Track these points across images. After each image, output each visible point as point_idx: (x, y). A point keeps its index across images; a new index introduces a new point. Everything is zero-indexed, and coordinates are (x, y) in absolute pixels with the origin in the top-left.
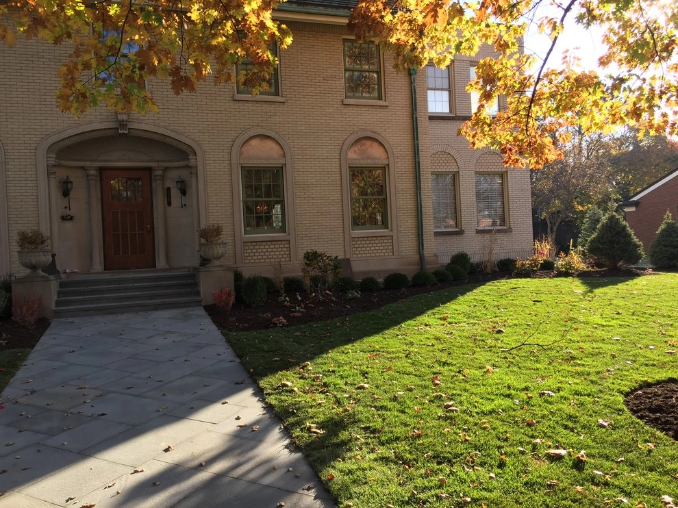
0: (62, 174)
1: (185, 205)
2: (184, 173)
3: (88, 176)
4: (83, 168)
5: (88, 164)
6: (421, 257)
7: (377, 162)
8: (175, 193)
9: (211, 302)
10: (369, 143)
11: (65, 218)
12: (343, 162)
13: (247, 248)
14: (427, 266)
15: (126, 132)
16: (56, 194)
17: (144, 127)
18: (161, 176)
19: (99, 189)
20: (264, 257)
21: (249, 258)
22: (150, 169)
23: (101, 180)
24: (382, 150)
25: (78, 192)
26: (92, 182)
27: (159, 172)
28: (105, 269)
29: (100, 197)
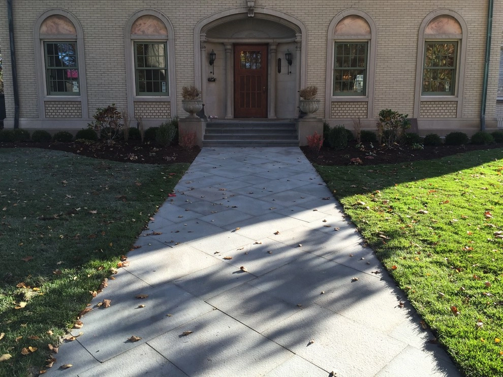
0: (210, 48)
1: (290, 72)
2: (291, 48)
3: (226, 50)
4: (223, 44)
5: (226, 41)
6: (482, 120)
7: (451, 37)
8: (284, 63)
9: (305, 143)
10: (445, 20)
11: (211, 80)
12: (420, 36)
13: (334, 106)
14: (486, 129)
15: (253, 15)
16: (205, 62)
17: (265, 11)
18: (275, 49)
19: (233, 60)
20: (347, 114)
21: (334, 114)
22: (267, 45)
23: (234, 53)
24: (457, 26)
25: (219, 62)
26: (228, 54)
27: (273, 47)
28: (234, 118)
29: (233, 65)
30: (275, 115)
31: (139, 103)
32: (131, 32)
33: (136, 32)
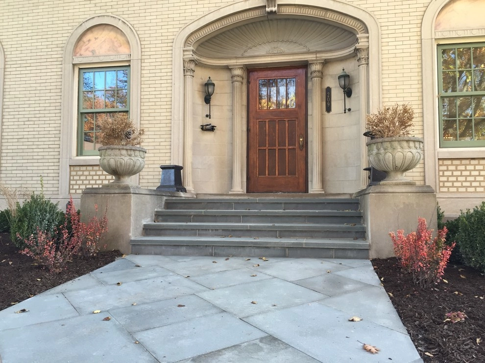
0: (203, 75)
1: (349, 110)
2: (349, 67)
3: (232, 77)
4: (227, 68)
5: (232, 62)
8: (337, 95)
9: (387, 251)
11: (206, 128)
13: (444, 168)
15: (274, 9)
18: (319, 71)
20: (474, 184)
21: (447, 184)
22: (305, 65)
23: (248, 82)
25: (221, 98)
26: (237, 84)
27: (316, 67)
28: (248, 191)
29: (245, 103)
30: (323, 188)
31: (77, 168)
32: (75, 52)
33: (82, 52)
